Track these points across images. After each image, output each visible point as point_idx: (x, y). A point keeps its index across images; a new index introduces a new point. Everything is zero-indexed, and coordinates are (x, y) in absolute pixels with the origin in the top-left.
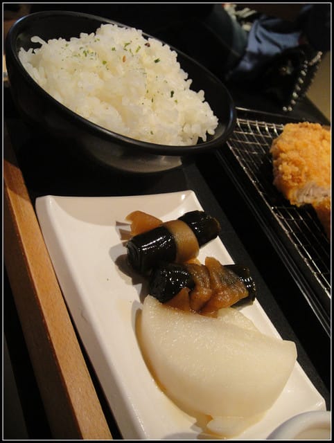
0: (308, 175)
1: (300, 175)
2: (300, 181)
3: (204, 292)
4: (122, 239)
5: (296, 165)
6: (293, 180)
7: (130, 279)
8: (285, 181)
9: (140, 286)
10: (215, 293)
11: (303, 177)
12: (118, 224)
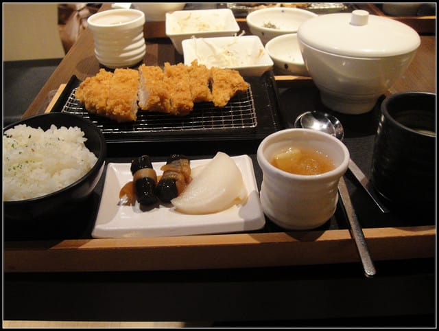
0: (128, 102)
1: (125, 106)
2: (129, 108)
3: (180, 177)
4: (129, 205)
5: (118, 105)
6: (126, 111)
7: (155, 209)
9: (161, 206)
10: (183, 173)
11: (127, 106)
12: (119, 204)
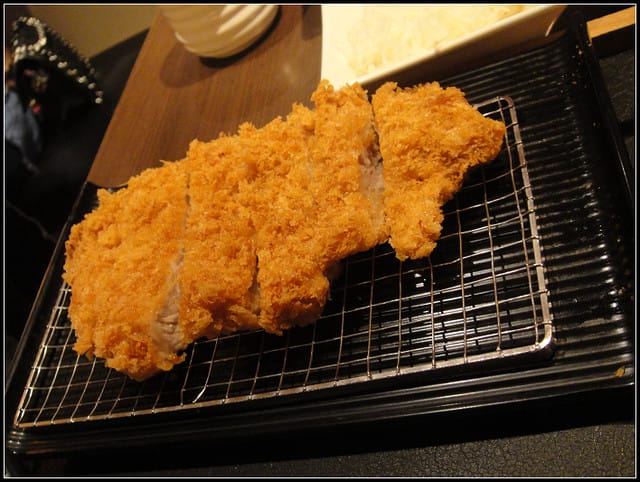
0: (137, 329)
8: (139, 371)
